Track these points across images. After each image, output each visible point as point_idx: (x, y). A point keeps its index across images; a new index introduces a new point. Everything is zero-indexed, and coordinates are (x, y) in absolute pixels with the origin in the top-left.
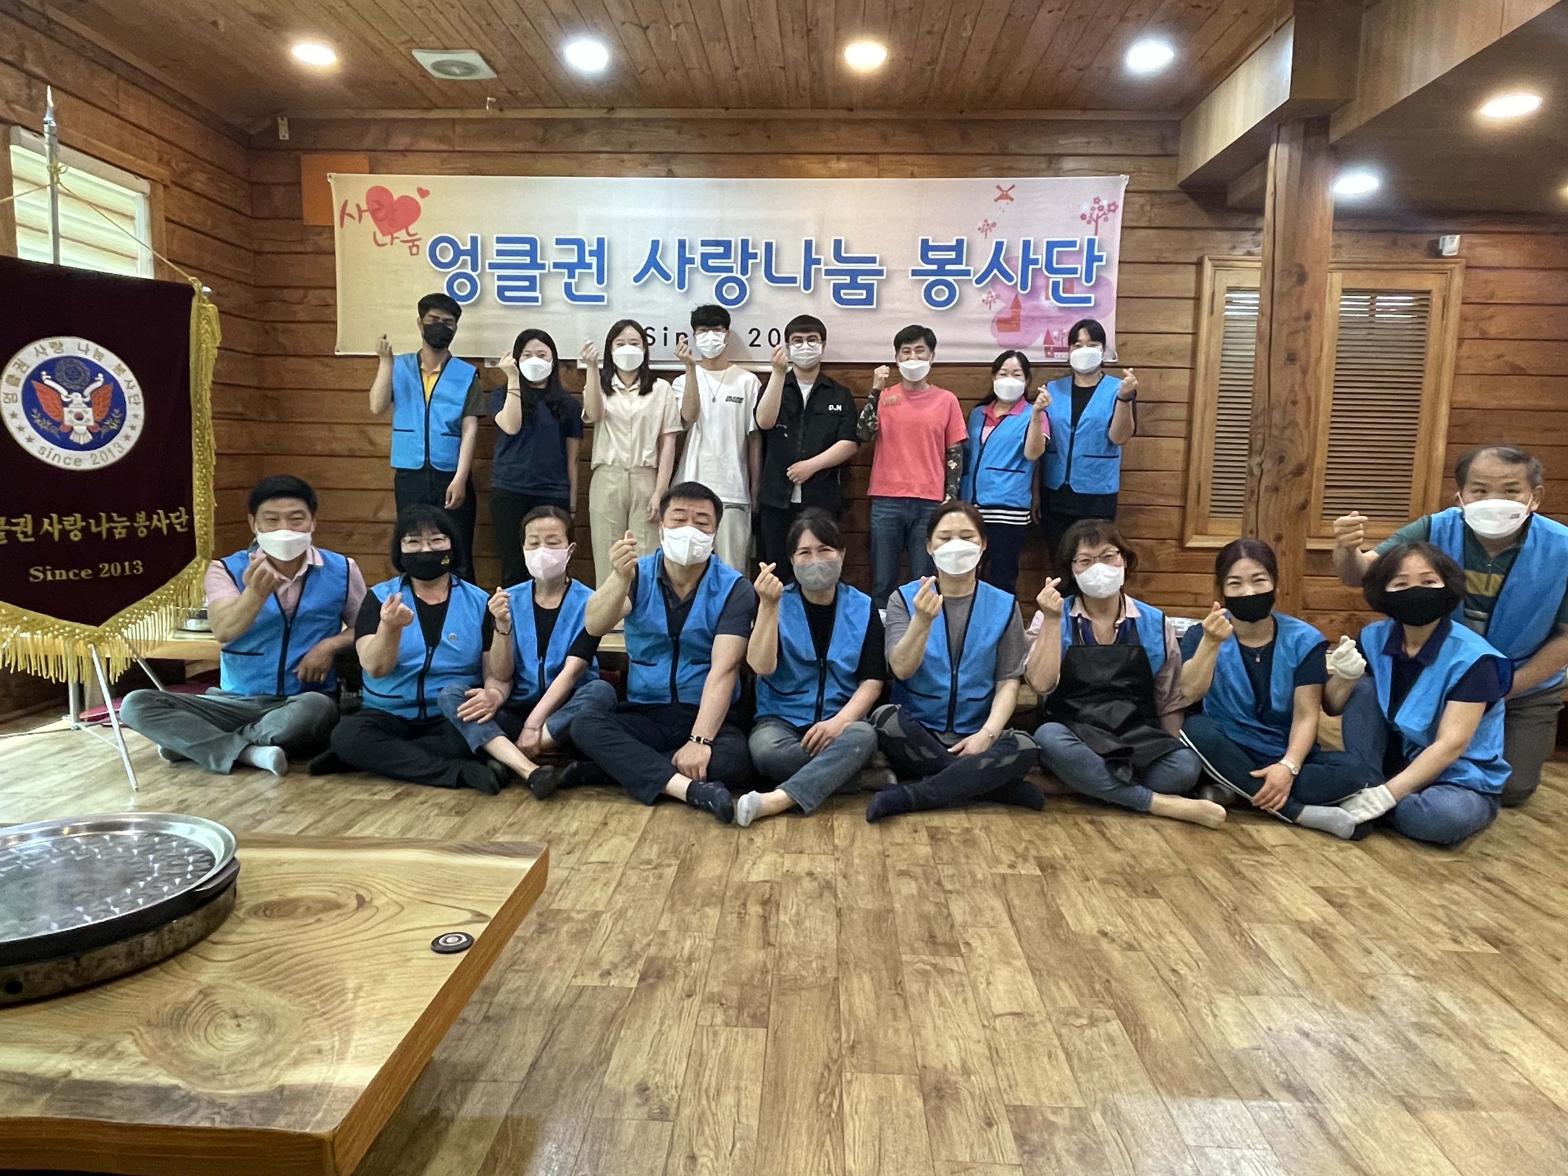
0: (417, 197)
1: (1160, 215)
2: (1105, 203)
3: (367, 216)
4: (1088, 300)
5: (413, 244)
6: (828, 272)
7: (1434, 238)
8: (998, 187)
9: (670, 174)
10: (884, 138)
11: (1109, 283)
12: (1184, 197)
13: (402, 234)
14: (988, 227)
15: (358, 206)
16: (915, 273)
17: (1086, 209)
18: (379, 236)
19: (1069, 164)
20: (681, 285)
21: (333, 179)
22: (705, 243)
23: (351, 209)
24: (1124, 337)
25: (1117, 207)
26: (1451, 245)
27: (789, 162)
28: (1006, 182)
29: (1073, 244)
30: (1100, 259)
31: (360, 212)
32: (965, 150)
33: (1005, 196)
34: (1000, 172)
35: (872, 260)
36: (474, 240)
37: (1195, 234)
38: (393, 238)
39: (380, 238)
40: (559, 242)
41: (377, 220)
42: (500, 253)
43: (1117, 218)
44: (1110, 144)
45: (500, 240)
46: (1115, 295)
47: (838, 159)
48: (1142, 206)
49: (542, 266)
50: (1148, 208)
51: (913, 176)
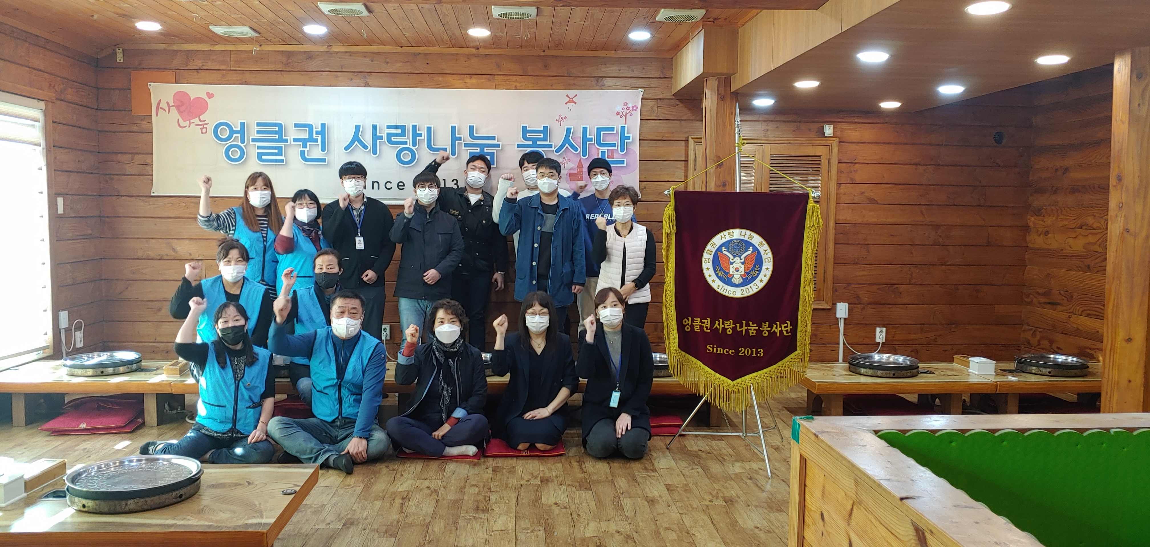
0: (206, 98)
1: (663, 112)
2: (630, 105)
3: (174, 110)
4: (623, 162)
5: (203, 127)
6: (466, 145)
7: (819, 125)
8: (567, 96)
9: (367, 85)
10: (498, 66)
11: (634, 152)
12: (677, 102)
13: (196, 121)
14: (561, 119)
15: (168, 103)
16: (519, 146)
17: (619, 109)
18: (181, 121)
19: (608, 82)
20: (375, 153)
21: (153, 86)
22: (389, 127)
23: (163, 105)
24: (644, 184)
25: (637, 108)
26: (829, 130)
27: (440, 79)
28: (572, 93)
29: (612, 129)
30: (628, 138)
31: (169, 107)
32: (546, 74)
33: (571, 101)
34: (568, 87)
35: (493, 138)
36: (242, 124)
37: (683, 123)
38: (190, 123)
39: (182, 123)
40: (296, 125)
41: (180, 112)
42: (258, 132)
43: (637, 115)
44: (633, 71)
45: (259, 125)
46: (638, 159)
47: (471, 78)
48: (652, 108)
49: (286, 141)
50: (655, 108)
51: (516, 88)
